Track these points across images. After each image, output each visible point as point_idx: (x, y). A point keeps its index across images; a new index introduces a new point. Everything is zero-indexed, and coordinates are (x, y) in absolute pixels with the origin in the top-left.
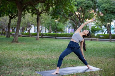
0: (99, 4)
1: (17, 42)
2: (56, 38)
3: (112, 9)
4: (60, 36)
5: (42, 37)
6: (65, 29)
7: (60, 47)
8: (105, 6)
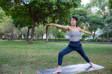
0: (89, 18)
1: (32, 43)
2: (59, 42)
3: (98, 21)
4: (62, 40)
5: (50, 41)
6: (65, 36)
7: (62, 46)
8: (93, 20)
